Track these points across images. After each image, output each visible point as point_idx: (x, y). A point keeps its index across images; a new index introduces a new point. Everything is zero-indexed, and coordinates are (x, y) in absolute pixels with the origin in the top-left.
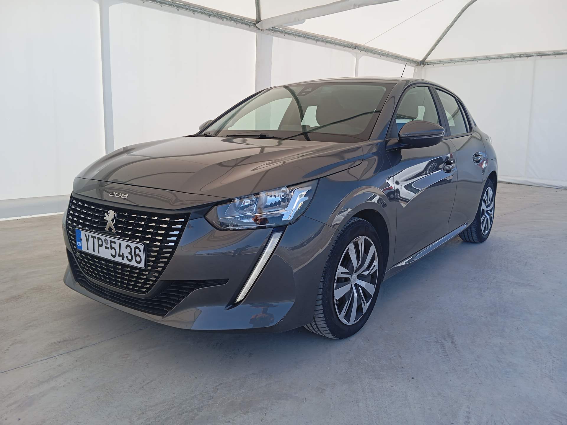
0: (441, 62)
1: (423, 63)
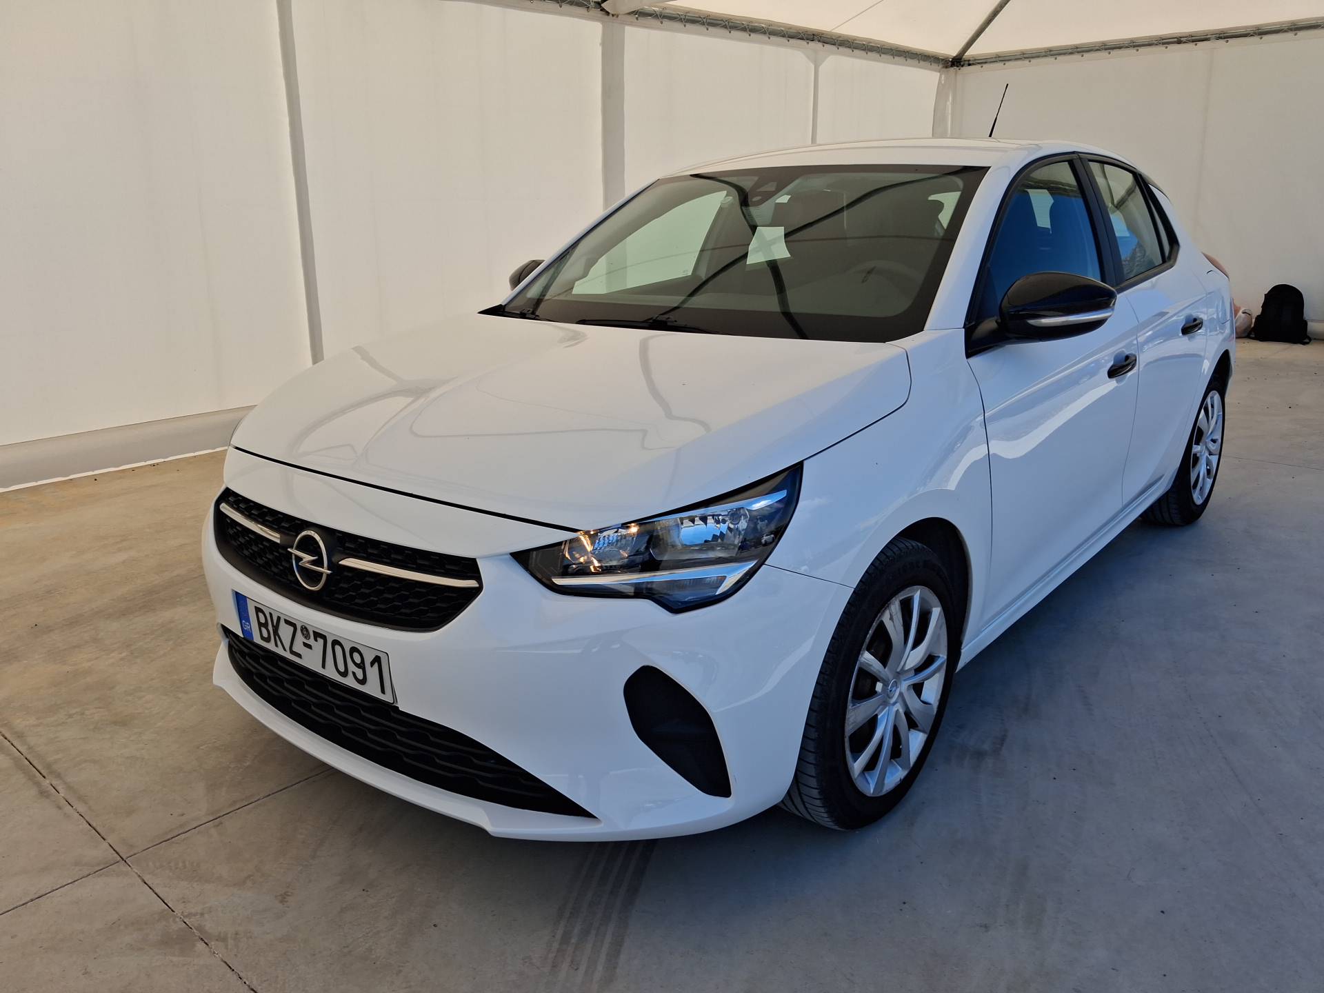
0: (1000, 59)
1: (958, 62)
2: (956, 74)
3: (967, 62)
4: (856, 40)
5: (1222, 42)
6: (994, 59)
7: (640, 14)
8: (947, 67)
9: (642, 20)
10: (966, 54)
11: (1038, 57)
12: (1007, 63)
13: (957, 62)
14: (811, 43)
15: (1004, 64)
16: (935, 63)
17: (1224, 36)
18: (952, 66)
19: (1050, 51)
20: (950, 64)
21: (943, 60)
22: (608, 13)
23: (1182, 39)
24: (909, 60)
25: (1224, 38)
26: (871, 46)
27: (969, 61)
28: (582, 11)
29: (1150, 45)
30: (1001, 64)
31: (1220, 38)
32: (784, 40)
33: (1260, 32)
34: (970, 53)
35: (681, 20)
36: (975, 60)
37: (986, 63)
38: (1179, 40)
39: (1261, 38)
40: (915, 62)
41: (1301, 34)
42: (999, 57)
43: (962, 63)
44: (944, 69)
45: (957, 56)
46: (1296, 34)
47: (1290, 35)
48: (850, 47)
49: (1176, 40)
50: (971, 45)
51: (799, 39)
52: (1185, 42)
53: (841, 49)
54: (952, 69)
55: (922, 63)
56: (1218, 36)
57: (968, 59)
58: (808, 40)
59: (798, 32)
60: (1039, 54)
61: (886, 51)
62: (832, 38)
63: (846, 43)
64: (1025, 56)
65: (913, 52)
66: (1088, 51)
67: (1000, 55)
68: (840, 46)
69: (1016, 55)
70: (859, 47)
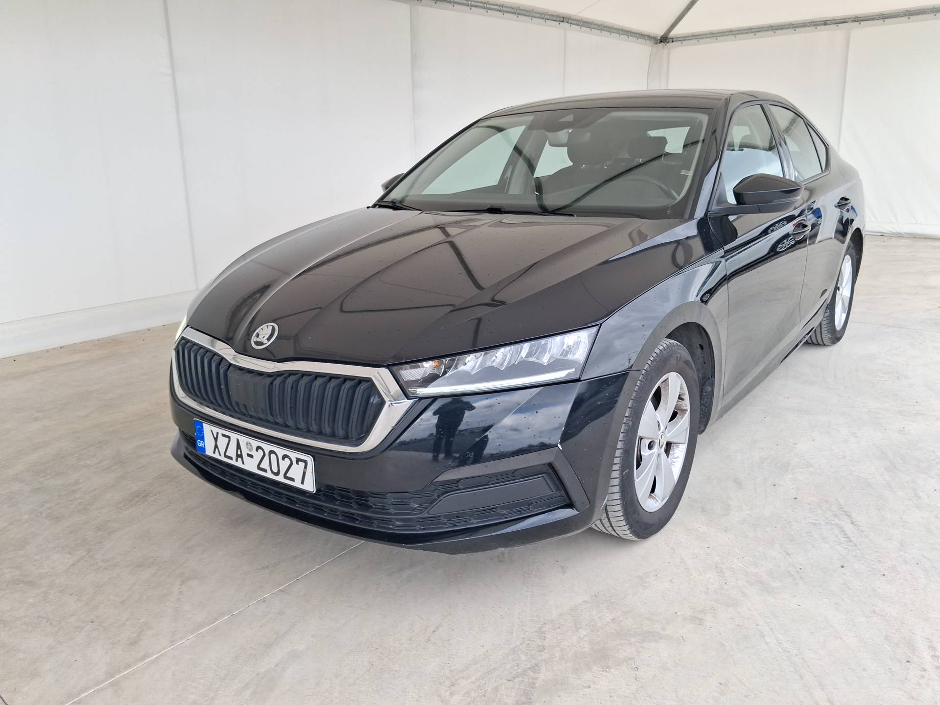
2: (663, 47)
3: (671, 40)
4: (593, 22)
5: (857, 24)
6: (691, 38)
8: (656, 43)
9: (439, 4)
10: (671, 34)
11: (723, 36)
12: (700, 40)
13: (664, 39)
14: (561, 23)
15: (698, 41)
16: (648, 40)
17: (857, 20)
18: (661, 42)
19: (732, 31)
20: (659, 41)
21: (654, 38)
23: (827, 22)
24: (630, 37)
26: (605, 27)
27: (672, 38)
29: (804, 26)
30: (696, 41)
31: (856, 21)
32: (543, 21)
33: (884, 17)
34: (674, 33)
36: (677, 38)
37: (685, 40)
38: (825, 23)
39: (884, 21)
40: (635, 39)
41: (913, 18)
42: (694, 36)
43: (667, 41)
44: (654, 44)
45: (664, 35)
46: (909, 18)
47: (906, 18)
48: (589, 28)
49: (823, 22)
50: (675, 27)
51: (553, 20)
52: (830, 24)
53: (582, 27)
54: (660, 44)
55: (639, 39)
56: (853, 19)
57: (672, 37)
58: (559, 21)
59: (552, 15)
60: (723, 34)
61: (615, 31)
62: (576, 20)
63: (587, 24)
64: (713, 35)
65: (633, 31)
66: (759, 31)
67: (695, 34)
68: (582, 26)
69: (706, 34)
70: (596, 27)
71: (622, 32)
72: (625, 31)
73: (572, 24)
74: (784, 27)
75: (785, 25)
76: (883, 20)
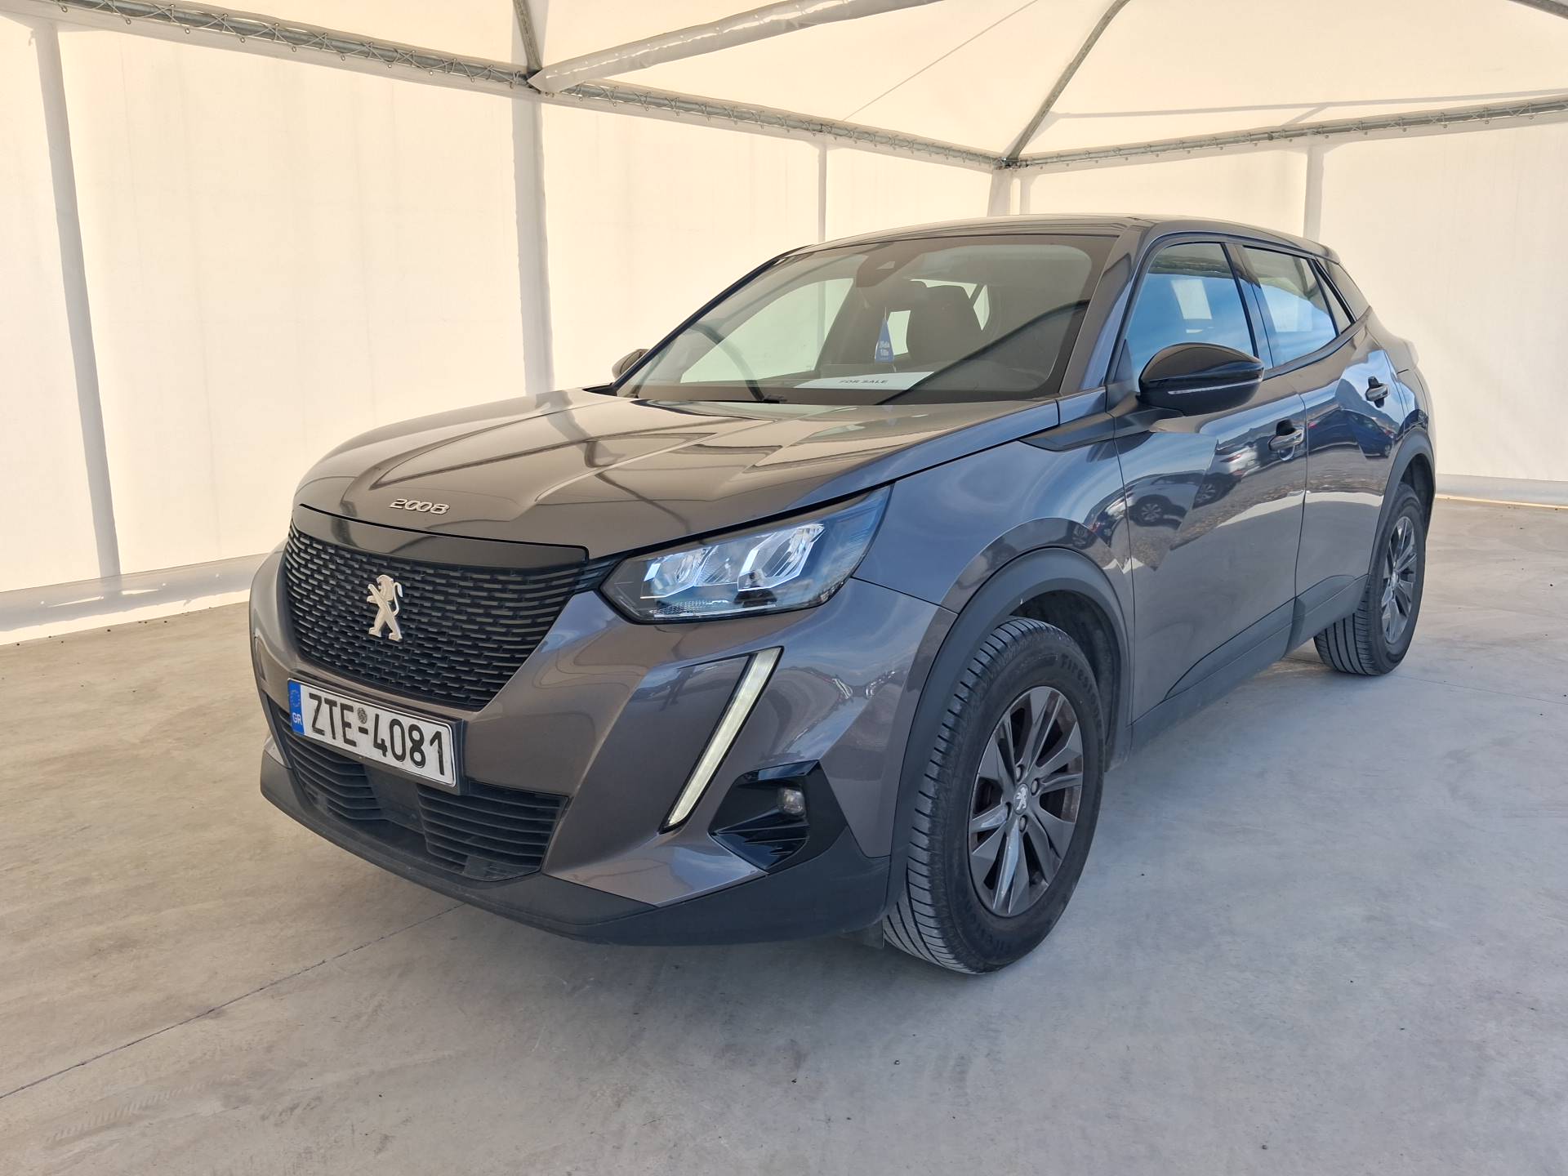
0: (1062, 159)
1: (1014, 163)
2: (1012, 174)
3: (1024, 163)
4: (877, 132)
5: (1320, 138)
6: (1055, 160)
7: (584, 94)
8: (1000, 168)
9: (587, 101)
10: (1021, 153)
11: (1106, 157)
12: (1072, 164)
13: (1011, 162)
14: (819, 135)
15: (1068, 165)
16: (985, 163)
17: (1322, 130)
18: (1008, 166)
19: (1120, 150)
20: (1004, 164)
21: (995, 159)
22: (539, 92)
23: (1273, 134)
24: (951, 159)
25: (1324, 133)
26: (899, 140)
27: (1026, 161)
28: (504, 86)
29: (1237, 142)
30: (1062, 165)
31: (1319, 133)
32: (783, 130)
33: (1364, 127)
35: (640, 101)
36: (1035, 160)
37: (1046, 163)
38: (1270, 135)
39: (1366, 134)
40: (959, 160)
41: (1410, 130)
42: (1061, 157)
43: (1018, 164)
45: (1011, 155)
46: (1404, 131)
47: (1398, 130)
48: (871, 141)
49: (1266, 135)
50: (1026, 142)
51: (805, 129)
52: (1278, 138)
53: (858, 142)
55: (967, 161)
56: (1316, 130)
57: (1025, 158)
58: (814, 130)
59: (801, 121)
60: (1106, 154)
61: (920, 147)
62: (846, 129)
63: (866, 135)
64: (1091, 155)
65: (954, 148)
66: (1164, 150)
67: (1062, 154)
68: (857, 138)
69: (1080, 154)
70: (884, 140)
71: (934, 149)
72: (938, 147)
73: (841, 136)
74: (1203, 143)
75: (1205, 141)
76: (1365, 131)
